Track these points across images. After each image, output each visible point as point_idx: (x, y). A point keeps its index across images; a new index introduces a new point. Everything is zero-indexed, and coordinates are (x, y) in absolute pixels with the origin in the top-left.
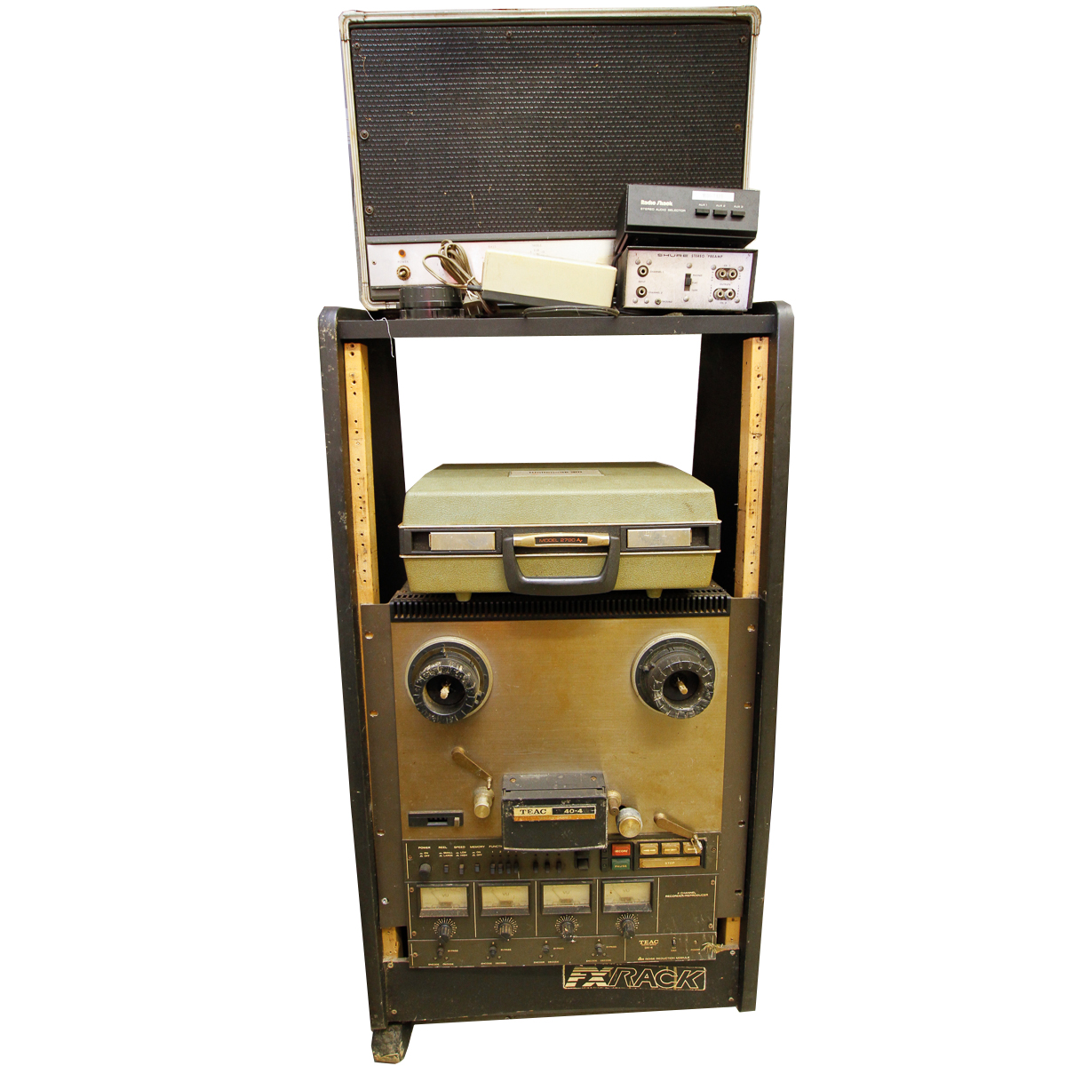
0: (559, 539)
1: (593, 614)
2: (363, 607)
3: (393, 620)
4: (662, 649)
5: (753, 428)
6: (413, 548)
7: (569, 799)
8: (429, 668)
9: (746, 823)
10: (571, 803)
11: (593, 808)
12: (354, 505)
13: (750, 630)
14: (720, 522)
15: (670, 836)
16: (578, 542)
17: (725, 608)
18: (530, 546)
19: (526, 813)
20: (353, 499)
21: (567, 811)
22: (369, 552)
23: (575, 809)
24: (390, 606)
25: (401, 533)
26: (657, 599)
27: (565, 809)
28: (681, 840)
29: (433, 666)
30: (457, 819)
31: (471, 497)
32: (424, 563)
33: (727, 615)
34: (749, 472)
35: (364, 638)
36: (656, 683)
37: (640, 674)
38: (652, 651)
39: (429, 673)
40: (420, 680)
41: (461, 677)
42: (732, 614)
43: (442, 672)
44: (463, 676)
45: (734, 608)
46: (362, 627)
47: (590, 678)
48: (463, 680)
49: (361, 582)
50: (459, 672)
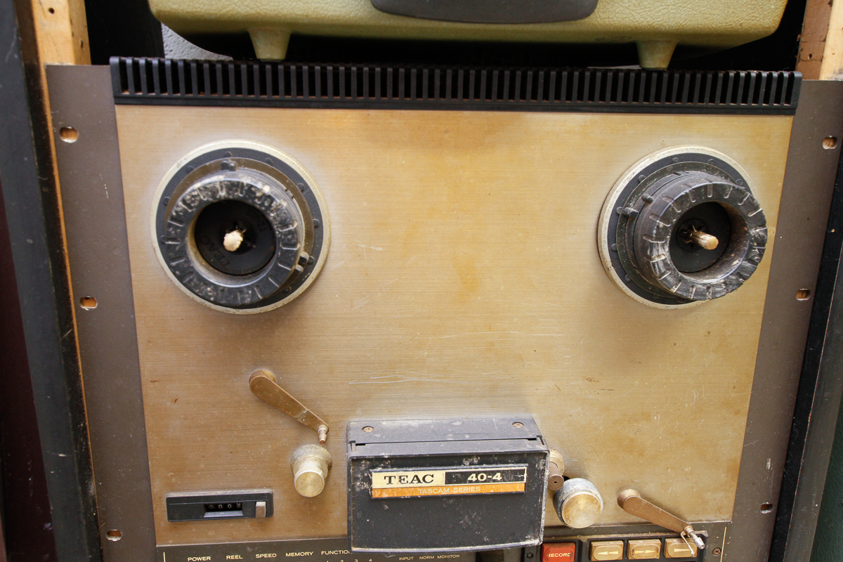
3: (120, 100)
7: (477, 455)
8: (197, 185)
9: (774, 508)
10: (480, 463)
11: (522, 472)
13: (826, 146)
15: (647, 528)
17: (788, 101)
19: (395, 482)
21: (473, 477)
23: (488, 473)
24: (112, 69)
26: (660, 72)
27: (471, 473)
28: (663, 534)
29: (208, 181)
30: (261, 504)
33: (790, 112)
36: (658, 227)
37: (619, 224)
38: (644, 178)
39: (198, 195)
40: (181, 212)
41: (266, 204)
42: (797, 111)
43: (228, 193)
44: (272, 202)
45: (804, 99)
46: (52, 114)
47: (520, 234)
48: (272, 211)
49: (44, 13)
50: (264, 194)
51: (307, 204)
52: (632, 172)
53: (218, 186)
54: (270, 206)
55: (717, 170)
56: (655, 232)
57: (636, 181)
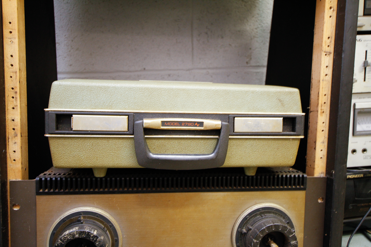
0: (180, 123)
1: (204, 188)
2: (12, 182)
3: (38, 193)
4: (256, 215)
5: (325, 48)
6: (57, 129)
8: (67, 232)
12: (6, 95)
13: (320, 201)
14: (304, 114)
16: (196, 126)
17: (303, 184)
18: (156, 128)
20: (6, 89)
22: (19, 135)
24: (36, 181)
25: (46, 115)
26: (252, 177)
29: (71, 231)
31: (109, 87)
32: (66, 142)
33: (304, 189)
34: (321, 81)
35: (11, 209)
36: (254, 242)
37: (239, 236)
38: (248, 217)
39: (67, 237)
40: (59, 244)
41: (95, 239)
42: (307, 189)
43: (79, 235)
44: (97, 239)
45: (309, 184)
46: (10, 199)
47: (200, 240)
48: (97, 242)
49: (11, 161)
50: (94, 235)
51: (112, 232)
52: (244, 215)
53: (75, 233)
54: (96, 240)
55: (277, 213)
56: (252, 244)
57: (245, 219)
